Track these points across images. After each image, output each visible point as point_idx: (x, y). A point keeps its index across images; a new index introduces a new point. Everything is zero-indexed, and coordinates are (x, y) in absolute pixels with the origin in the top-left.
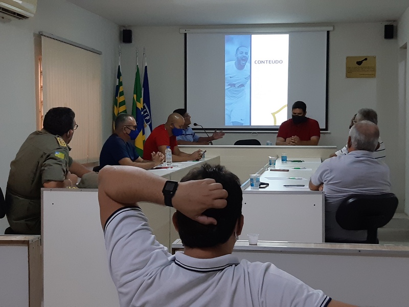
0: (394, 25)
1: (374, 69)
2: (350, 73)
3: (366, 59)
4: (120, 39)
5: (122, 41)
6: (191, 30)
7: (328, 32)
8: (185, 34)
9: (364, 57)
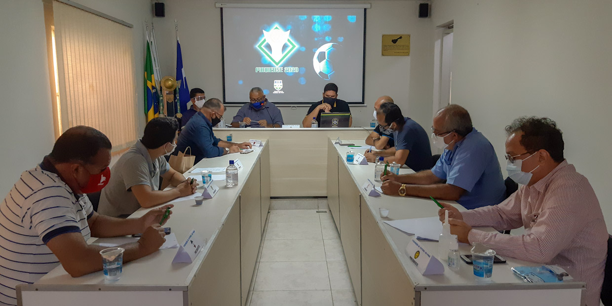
0: (429, 4)
1: (408, 47)
2: (385, 51)
3: (401, 38)
4: (153, 13)
5: (155, 15)
6: (228, 4)
7: (365, 10)
8: (221, 9)
9: (399, 35)
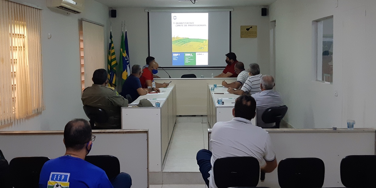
0: (267, 8)
1: (256, 33)
2: (243, 35)
4: (110, 16)
5: (111, 16)
6: (152, 10)
7: (230, 12)
8: (148, 13)
9: (250, 26)
